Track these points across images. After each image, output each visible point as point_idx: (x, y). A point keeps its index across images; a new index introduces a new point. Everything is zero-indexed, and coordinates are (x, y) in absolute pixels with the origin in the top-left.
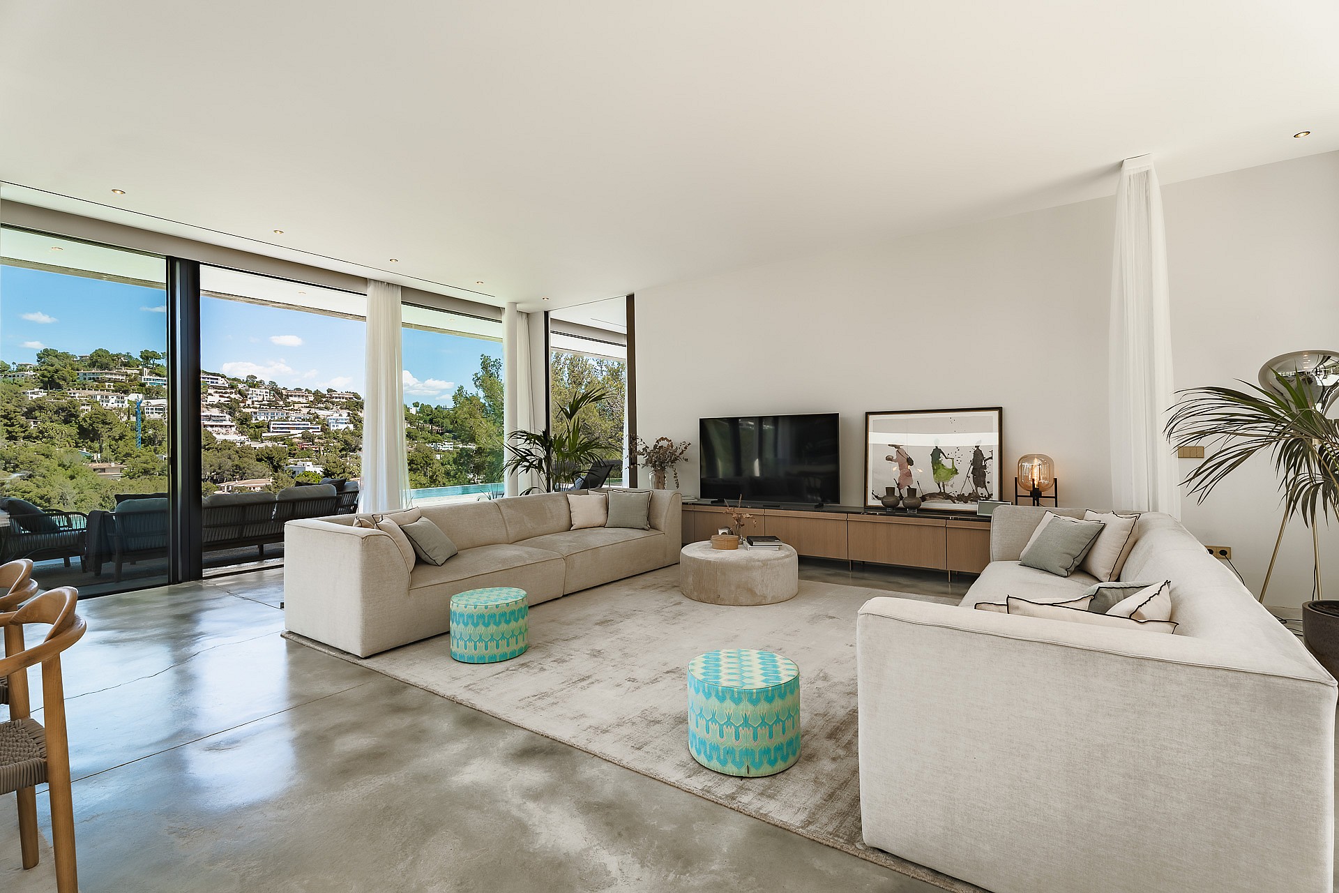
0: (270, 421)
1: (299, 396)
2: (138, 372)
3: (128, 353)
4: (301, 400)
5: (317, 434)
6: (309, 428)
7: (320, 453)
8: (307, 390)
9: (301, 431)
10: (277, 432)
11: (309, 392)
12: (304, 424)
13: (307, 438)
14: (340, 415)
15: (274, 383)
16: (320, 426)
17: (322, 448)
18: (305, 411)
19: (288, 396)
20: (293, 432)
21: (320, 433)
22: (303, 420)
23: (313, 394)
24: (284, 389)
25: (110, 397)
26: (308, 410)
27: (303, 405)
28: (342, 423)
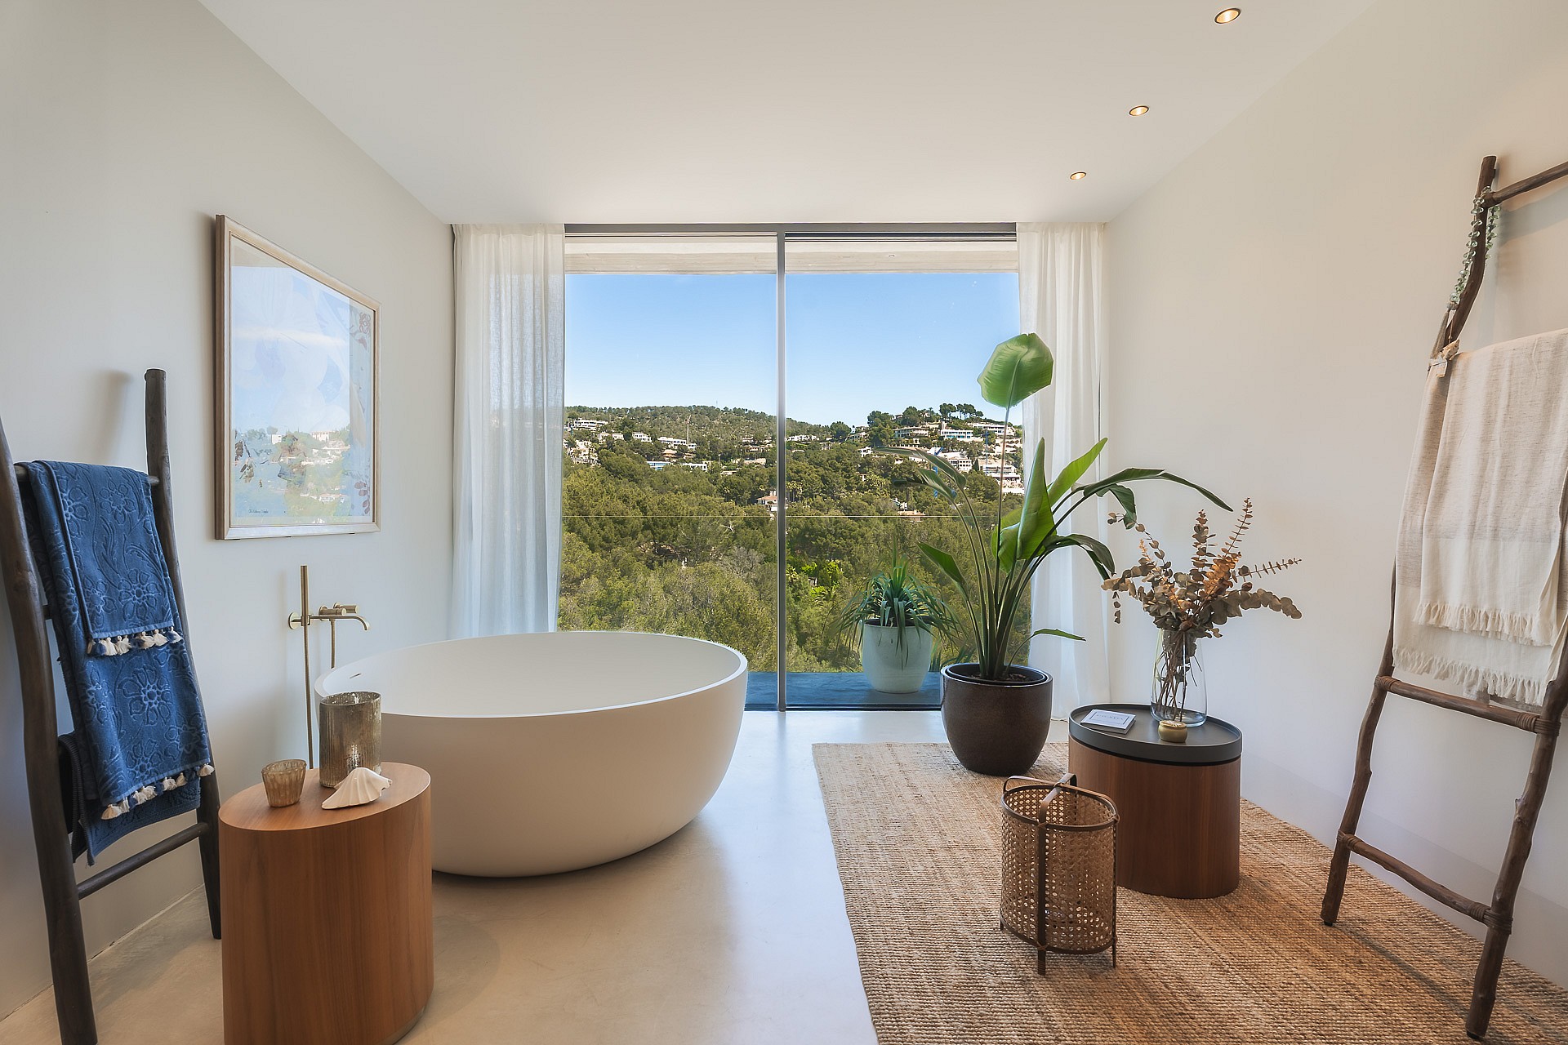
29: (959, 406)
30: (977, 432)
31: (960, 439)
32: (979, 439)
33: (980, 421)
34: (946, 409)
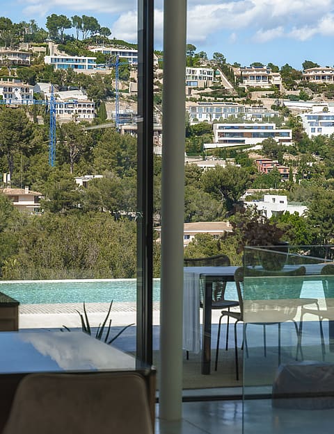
0: (216, 122)
1: (258, 77)
2: (44, 49)
3: (33, 21)
4: (261, 84)
5: (288, 144)
6: (273, 134)
7: (291, 179)
8: (271, 65)
9: (260, 140)
10: (225, 141)
11: (274, 69)
12: (267, 128)
13: (271, 151)
14: (326, 110)
15: (221, 56)
16: (290, 131)
17: (295, 171)
18: (268, 102)
19: (242, 78)
20: (248, 141)
21: (291, 144)
22: (265, 120)
23: (281, 72)
24: (237, 65)
25: (13, 90)
26: (272, 102)
27: (264, 93)
28: (328, 125)
29: (76, 19)
30: (102, 59)
31: (78, 71)
32: (108, 71)
33: (107, 43)
34: (56, 22)
